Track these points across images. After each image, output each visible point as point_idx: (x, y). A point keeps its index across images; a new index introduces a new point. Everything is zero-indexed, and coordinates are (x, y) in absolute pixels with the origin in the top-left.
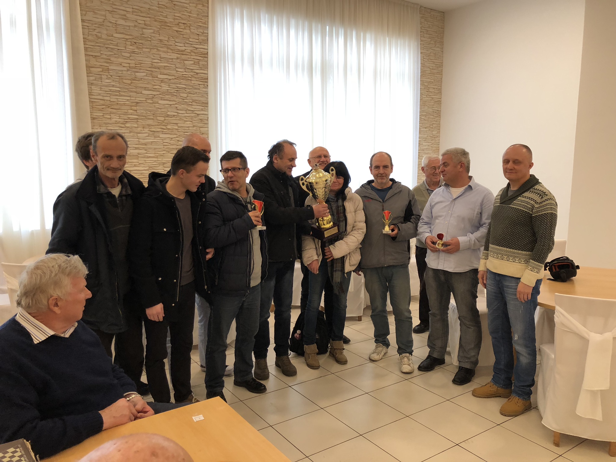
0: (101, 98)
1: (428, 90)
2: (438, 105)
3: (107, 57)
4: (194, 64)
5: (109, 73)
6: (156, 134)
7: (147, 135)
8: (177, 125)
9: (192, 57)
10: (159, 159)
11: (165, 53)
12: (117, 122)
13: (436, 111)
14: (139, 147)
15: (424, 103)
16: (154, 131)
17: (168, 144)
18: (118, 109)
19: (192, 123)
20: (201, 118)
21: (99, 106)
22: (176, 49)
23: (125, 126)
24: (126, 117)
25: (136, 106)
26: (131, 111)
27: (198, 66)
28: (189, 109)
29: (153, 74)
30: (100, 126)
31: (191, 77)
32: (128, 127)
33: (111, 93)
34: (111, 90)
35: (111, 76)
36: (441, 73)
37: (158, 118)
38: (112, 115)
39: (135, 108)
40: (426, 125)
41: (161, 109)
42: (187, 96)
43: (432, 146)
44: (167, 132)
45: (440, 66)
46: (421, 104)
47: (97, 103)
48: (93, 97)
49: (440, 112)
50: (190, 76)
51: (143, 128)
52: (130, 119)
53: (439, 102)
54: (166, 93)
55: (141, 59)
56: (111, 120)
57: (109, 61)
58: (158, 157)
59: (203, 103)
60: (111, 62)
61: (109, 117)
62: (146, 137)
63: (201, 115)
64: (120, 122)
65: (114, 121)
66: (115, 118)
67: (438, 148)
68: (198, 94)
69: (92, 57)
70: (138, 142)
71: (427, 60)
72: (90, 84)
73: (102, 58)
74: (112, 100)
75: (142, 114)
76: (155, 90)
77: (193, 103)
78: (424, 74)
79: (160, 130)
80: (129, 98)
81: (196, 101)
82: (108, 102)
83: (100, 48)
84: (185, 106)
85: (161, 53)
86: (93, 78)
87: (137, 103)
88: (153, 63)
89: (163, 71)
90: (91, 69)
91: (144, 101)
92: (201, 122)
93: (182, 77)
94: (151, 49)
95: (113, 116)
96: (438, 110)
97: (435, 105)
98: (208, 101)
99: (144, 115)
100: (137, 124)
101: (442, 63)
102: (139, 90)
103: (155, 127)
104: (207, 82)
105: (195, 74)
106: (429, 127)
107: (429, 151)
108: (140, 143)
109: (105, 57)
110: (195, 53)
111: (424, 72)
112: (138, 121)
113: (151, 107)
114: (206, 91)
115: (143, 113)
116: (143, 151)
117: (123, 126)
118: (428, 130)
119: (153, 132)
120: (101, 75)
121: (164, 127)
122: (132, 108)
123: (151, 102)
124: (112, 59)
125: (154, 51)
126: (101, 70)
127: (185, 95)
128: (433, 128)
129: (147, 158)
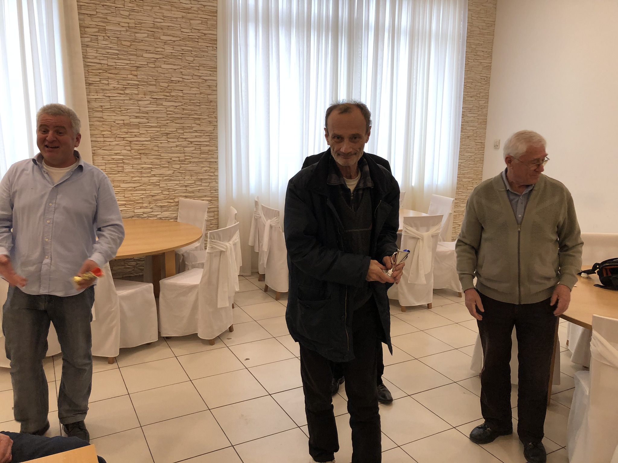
0: (98, 61)
1: (475, 54)
2: (488, 71)
3: (104, 16)
4: (201, 24)
5: (106, 34)
6: (159, 102)
7: (149, 102)
8: (182, 91)
9: (199, 16)
10: (162, 129)
11: (168, 12)
12: (115, 89)
13: (484, 78)
14: (140, 116)
15: (470, 68)
16: (156, 98)
17: (172, 113)
18: (116, 74)
19: (198, 89)
20: (209, 84)
21: (95, 71)
22: (182, 6)
23: (125, 93)
24: (125, 83)
25: (136, 71)
26: (131, 76)
27: (206, 26)
28: (195, 74)
29: (156, 35)
30: (97, 93)
31: (198, 39)
32: (127, 94)
33: (108, 56)
34: (108, 53)
35: (109, 37)
36: (492, 34)
37: (162, 84)
38: (109, 80)
39: (135, 73)
40: (472, 94)
41: (164, 74)
42: (194, 60)
43: (478, 117)
44: (170, 100)
45: (493, 24)
46: (466, 70)
47: (93, 67)
48: (89, 60)
49: (490, 79)
50: (197, 37)
51: (145, 95)
52: (130, 85)
53: (489, 68)
54: (169, 57)
55: (141, 19)
56: (109, 86)
57: (106, 20)
58: (161, 127)
59: (212, 68)
60: (108, 21)
61: (107, 82)
62: (147, 104)
63: (210, 81)
64: (119, 88)
65: (112, 87)
66: (113, 84)
67: (485, 120)
68: (206, 57)
69: (86, 15)
70: (139, 110)
71: (475, 18)
72: (85, 46)
73: (98, 17)
74: (109, 64)
75: (142, 80)
76: (157, 53)
77: (201, 68)
78: (472, 34)
79: (163, 97)
80: (128, 62)
81: (204, 65)
82: (106, 66)
83: (95, 5)
84: (191, 71)
85: (163, 11)
86: (89, 39)
87: (138, 67)
88: (155, 23)
89: (166, 31)
90: (87, 29)
91: (144, 65)
92: (209, 89)
93: (188, 38)
94: (152, 7)
95: (111, 82)
96: (487, 77)
97: (483, 71)
98: (217, 65)
99: (145, 80)
100: (137, 90)
101: (494, 22)
102: (139, 53)
103: (158, 93)
104: (216, 44)
105: (203, 34)
106: (475, 96)
107: (474, 124)
108: (141, 111)
109: (101, 15)
110: (202, 11)
111: (471, 33)
112: (138, 88)
113: (153, 72)
114: (215, 54)
115: (143, 78)
116: (145, 120)
117: (122, 92)
118: (474, 99)
119: (156, 100)
120: (97, 36)
121: (168, 94)
122: (132, 73)
123: (154, 66)
124: (109, 18)
125: (156, 9)
126: (96, 30)
127: (192, 59)
128: (481, 97)
129: (148, 128)
